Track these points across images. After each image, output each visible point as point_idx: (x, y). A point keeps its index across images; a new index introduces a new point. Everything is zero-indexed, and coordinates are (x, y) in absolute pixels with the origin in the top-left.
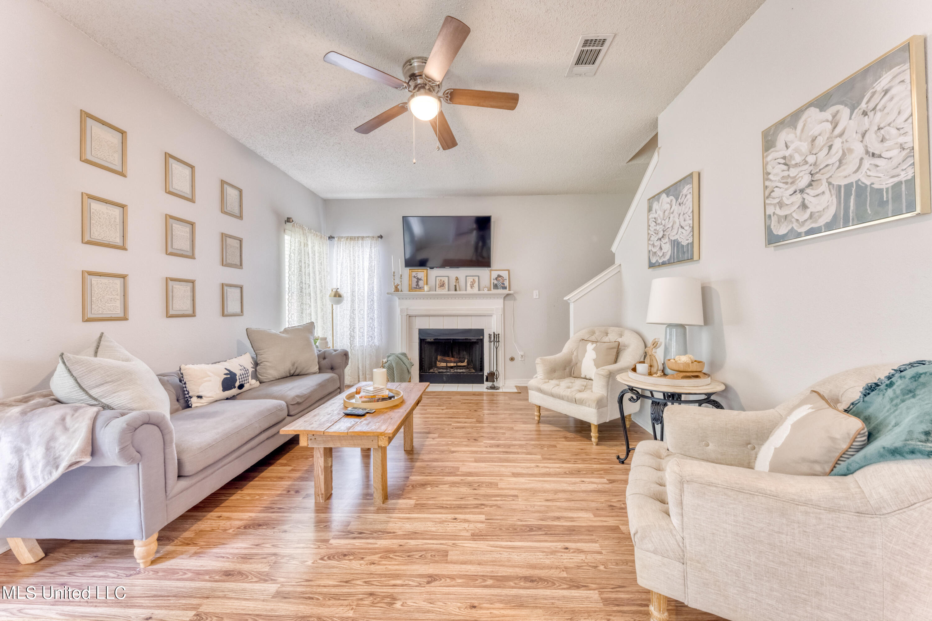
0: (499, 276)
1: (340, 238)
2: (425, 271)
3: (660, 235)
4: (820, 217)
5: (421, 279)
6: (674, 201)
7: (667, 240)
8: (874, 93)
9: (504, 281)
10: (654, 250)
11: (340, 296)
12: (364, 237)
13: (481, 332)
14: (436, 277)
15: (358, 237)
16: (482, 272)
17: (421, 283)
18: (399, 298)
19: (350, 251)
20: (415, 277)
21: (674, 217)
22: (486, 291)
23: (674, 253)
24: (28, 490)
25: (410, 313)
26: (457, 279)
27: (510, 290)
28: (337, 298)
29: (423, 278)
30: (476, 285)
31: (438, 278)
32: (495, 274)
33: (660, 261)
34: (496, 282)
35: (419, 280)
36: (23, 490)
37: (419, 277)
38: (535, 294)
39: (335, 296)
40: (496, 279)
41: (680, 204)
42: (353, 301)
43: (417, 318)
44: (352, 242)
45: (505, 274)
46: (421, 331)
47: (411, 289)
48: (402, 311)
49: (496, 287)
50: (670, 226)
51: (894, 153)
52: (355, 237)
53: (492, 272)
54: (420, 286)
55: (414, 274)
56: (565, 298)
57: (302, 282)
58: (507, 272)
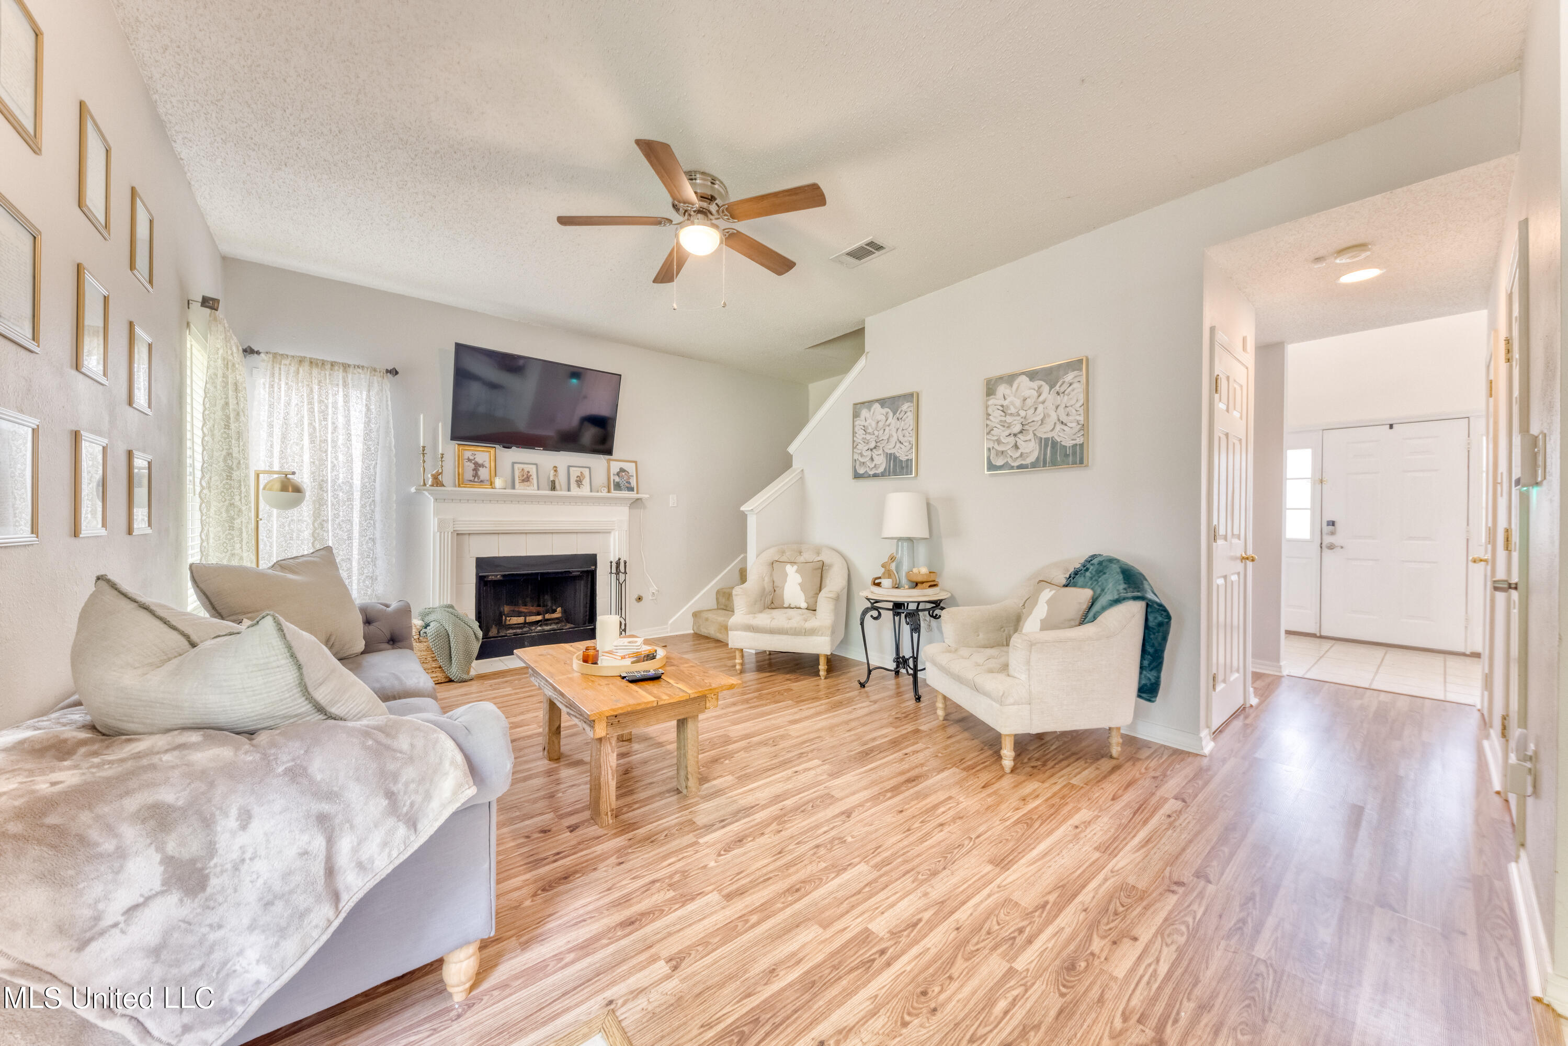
0: (622, 470)
1: (277, 357)
2: (492, 451)
3: (872, 445)
4: (1027, 457)
5: (482, 466)
6: (891, 414)
7: (880, 452)
8: (1064, 382)
9: (629, 478)
10: (862, 460)
11: (297, 490)
12: (349, 366)
13: (592, 559)
14: (514, 463)
15: (333, 364)
16: (597, 462)
17: (483, 473)
18: (436, 500)
19: (312, 390)
20: (469, 460)
21: (890, 430)
22: (604, 494)
23: (890, 466)
25: (462, 528)
27: (637, 493)
28: (290, 495)
29: (487, 464)
30: (586, 482)
31: (516, 466)
32: (615, 467)
33: (871, 473)
34: (617, 479)
35: (477, 466)
37: (480, 462)
38: (672, 500)
39: (284, 488)
40: (618, 474)
41: (898, 419)
42: (320, 503)
43: (472, 537)
44: (315, 371)
45: (630, 467)
46: (482, 563)
47: (461, 482)
48: (441, 524)
49: (618, 486)
50: (886, 438)
51: (1074, 425)
52: (323, 363)
53: (612, 463)
54: (482, 478)
55: (468, 454)
56: (742, 508)
57: (230, 454)
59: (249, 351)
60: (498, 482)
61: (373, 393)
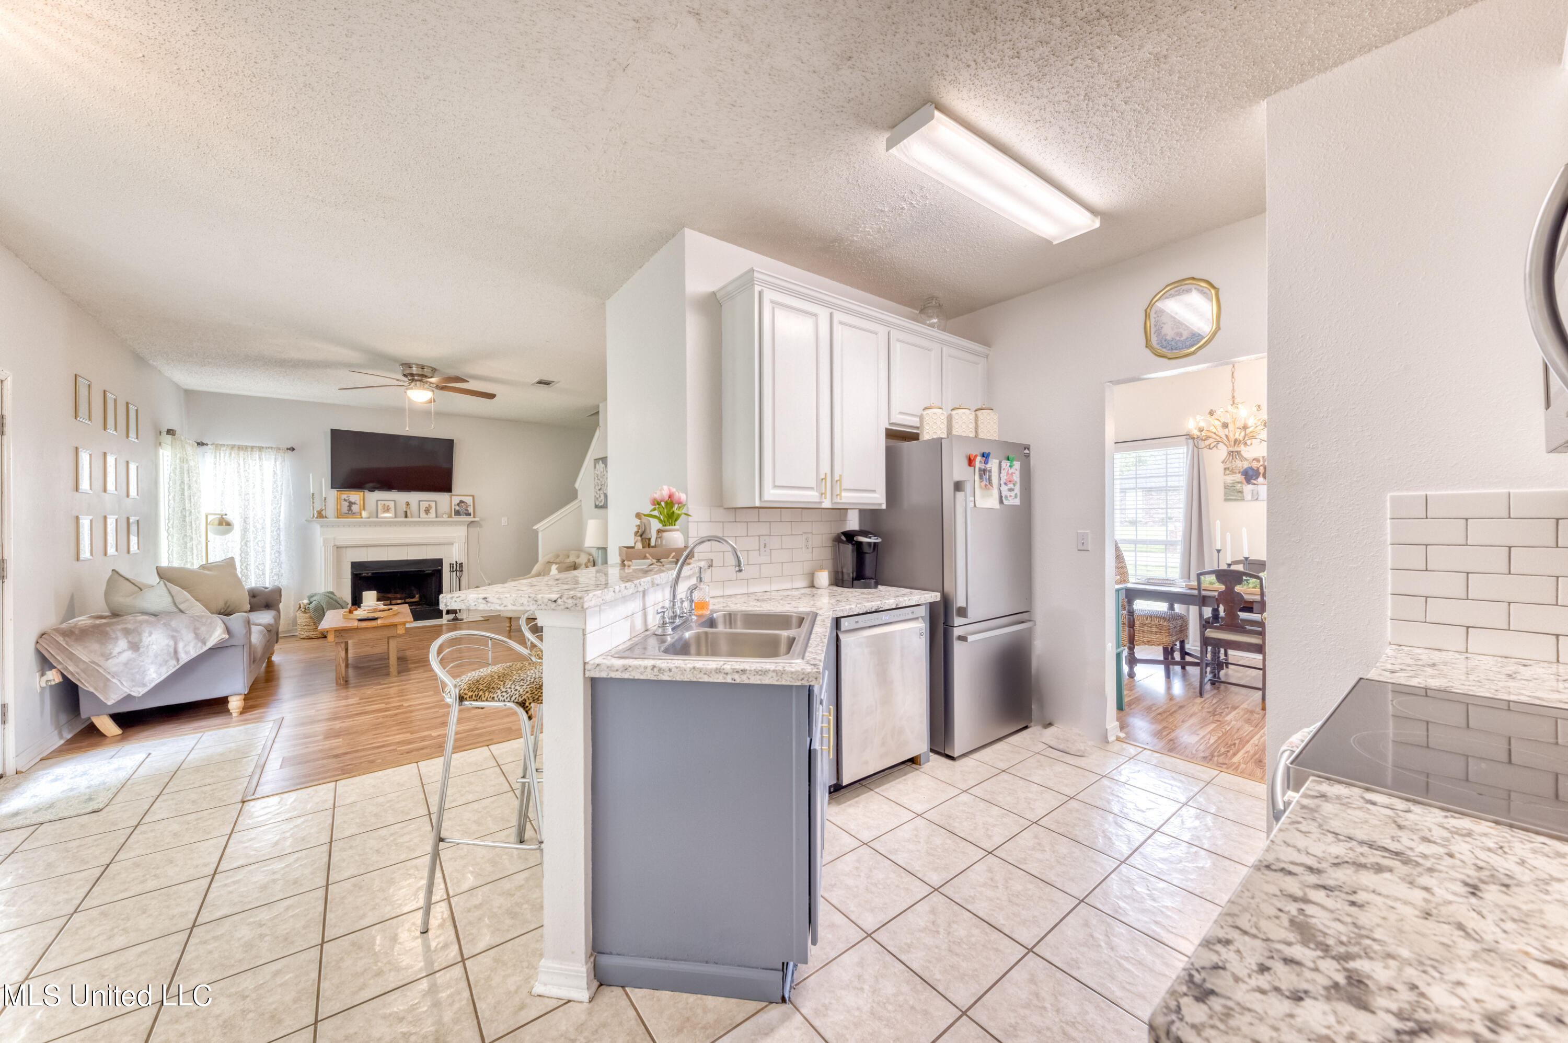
0: (461, 502)
1: (218, 446)
2: (362, 494)
5: (355, 503)
9: (467, 507)
12: (263, 447)
13: (439, 562)
14: (377, 501)
15: (252, 448)
16: (441, 498)
17: (355, 508)
18: (322, 526)
19: (239, 464)
20: (345, 500)
22: (445, 518)
24: (181, 660)
25: (338, 543)
26: (408, 504)
27: (474, 517)
29: (358, 502)
30: (433, 511)
31: (379, 502)
32: (456, 500)
34: (457, 508)
35: (351, 504)
36: (178, 660)
37: (353, 501)
38: (504, 521)
40: (458, 505)
42: (245, 530)
43: (348, 549)
44: (241, 453)
45: (469, 500)
46: (355, 565)
47: (339, 515)
48: (326, 541)
49: (458, 513)
52: (246, 447)
53: (453, 498)
54: (354, 511)
55: (344, 496)
58: (471, 498)
59: (201, 444)
60: (364, 514)
61: (278, 463)
